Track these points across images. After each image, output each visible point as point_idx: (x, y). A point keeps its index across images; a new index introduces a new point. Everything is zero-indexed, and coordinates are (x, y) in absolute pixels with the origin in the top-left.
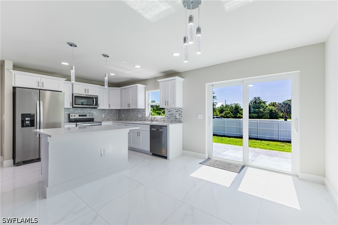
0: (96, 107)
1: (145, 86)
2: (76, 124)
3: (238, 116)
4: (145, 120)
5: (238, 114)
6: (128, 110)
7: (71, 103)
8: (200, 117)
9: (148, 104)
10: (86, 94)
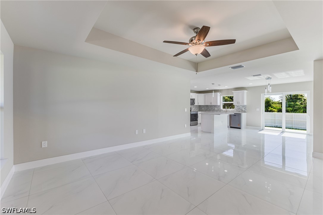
0: (194, 104)
1: (220, 93)
4: (220, 111)
6: (211, 106)
8: (258, 110)
9: (222, 103)
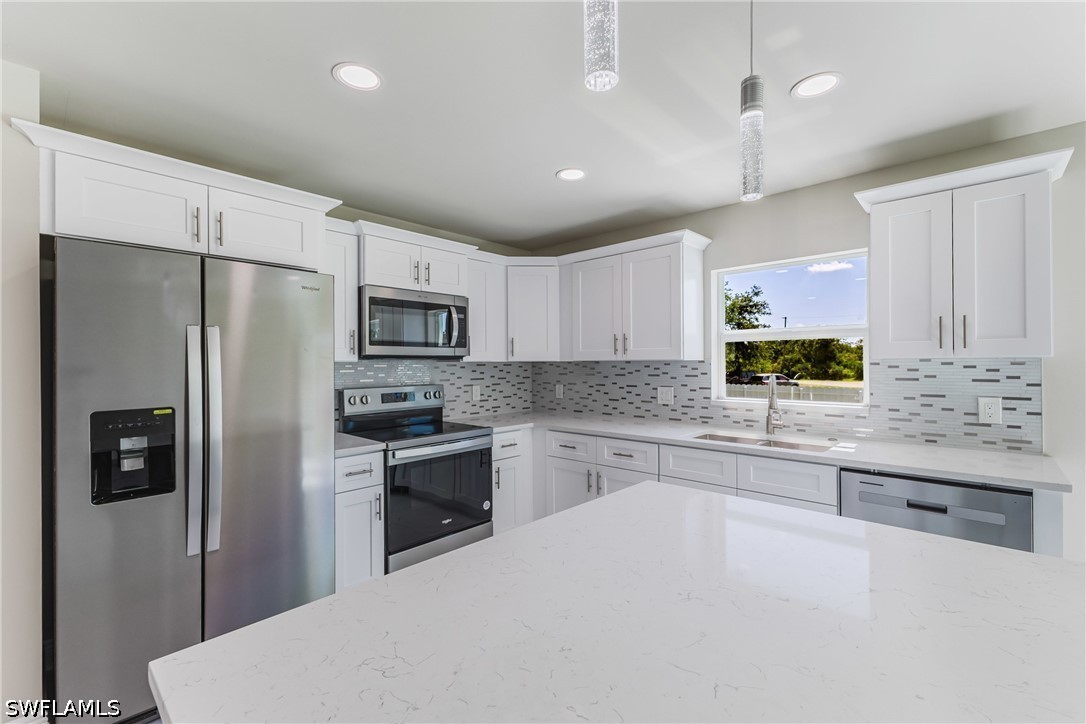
0: (459, 351)
1: (707, 241)
2: (385, 451)
3: (830, 371)
4: (705, 420)
5: (833, 364)
7: (353, 336)
9: (719, 335)
10: (417, 287)
